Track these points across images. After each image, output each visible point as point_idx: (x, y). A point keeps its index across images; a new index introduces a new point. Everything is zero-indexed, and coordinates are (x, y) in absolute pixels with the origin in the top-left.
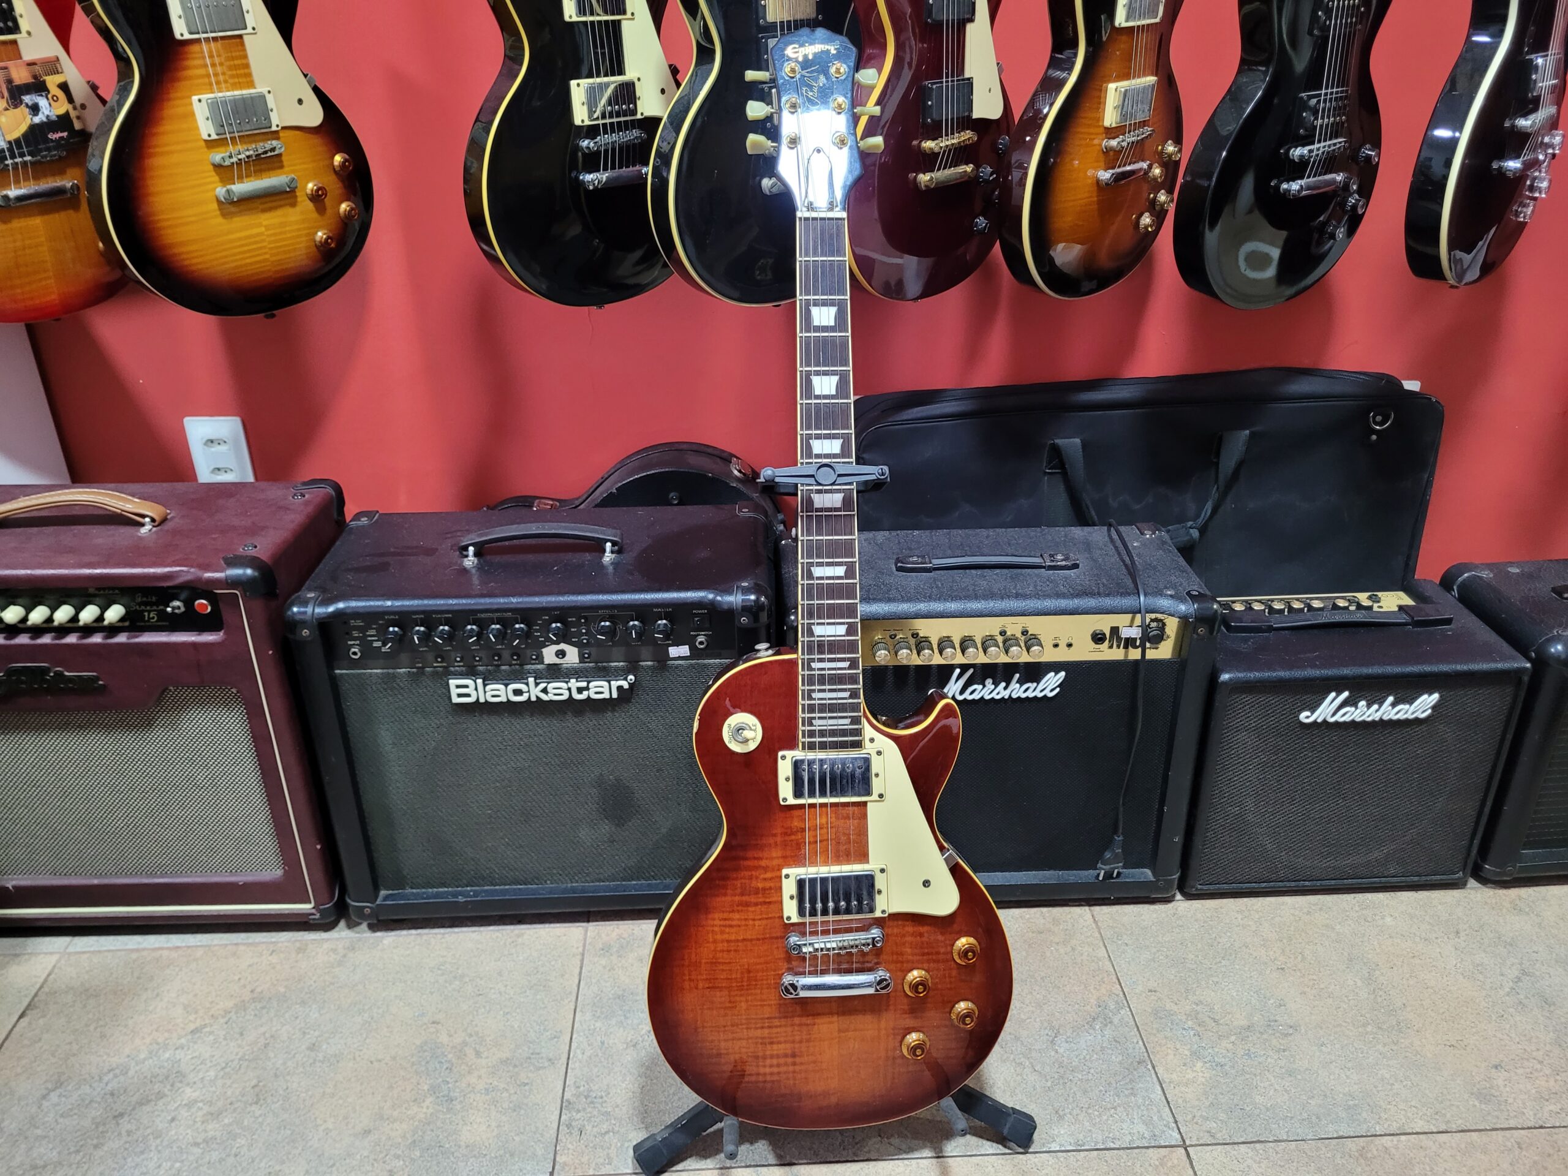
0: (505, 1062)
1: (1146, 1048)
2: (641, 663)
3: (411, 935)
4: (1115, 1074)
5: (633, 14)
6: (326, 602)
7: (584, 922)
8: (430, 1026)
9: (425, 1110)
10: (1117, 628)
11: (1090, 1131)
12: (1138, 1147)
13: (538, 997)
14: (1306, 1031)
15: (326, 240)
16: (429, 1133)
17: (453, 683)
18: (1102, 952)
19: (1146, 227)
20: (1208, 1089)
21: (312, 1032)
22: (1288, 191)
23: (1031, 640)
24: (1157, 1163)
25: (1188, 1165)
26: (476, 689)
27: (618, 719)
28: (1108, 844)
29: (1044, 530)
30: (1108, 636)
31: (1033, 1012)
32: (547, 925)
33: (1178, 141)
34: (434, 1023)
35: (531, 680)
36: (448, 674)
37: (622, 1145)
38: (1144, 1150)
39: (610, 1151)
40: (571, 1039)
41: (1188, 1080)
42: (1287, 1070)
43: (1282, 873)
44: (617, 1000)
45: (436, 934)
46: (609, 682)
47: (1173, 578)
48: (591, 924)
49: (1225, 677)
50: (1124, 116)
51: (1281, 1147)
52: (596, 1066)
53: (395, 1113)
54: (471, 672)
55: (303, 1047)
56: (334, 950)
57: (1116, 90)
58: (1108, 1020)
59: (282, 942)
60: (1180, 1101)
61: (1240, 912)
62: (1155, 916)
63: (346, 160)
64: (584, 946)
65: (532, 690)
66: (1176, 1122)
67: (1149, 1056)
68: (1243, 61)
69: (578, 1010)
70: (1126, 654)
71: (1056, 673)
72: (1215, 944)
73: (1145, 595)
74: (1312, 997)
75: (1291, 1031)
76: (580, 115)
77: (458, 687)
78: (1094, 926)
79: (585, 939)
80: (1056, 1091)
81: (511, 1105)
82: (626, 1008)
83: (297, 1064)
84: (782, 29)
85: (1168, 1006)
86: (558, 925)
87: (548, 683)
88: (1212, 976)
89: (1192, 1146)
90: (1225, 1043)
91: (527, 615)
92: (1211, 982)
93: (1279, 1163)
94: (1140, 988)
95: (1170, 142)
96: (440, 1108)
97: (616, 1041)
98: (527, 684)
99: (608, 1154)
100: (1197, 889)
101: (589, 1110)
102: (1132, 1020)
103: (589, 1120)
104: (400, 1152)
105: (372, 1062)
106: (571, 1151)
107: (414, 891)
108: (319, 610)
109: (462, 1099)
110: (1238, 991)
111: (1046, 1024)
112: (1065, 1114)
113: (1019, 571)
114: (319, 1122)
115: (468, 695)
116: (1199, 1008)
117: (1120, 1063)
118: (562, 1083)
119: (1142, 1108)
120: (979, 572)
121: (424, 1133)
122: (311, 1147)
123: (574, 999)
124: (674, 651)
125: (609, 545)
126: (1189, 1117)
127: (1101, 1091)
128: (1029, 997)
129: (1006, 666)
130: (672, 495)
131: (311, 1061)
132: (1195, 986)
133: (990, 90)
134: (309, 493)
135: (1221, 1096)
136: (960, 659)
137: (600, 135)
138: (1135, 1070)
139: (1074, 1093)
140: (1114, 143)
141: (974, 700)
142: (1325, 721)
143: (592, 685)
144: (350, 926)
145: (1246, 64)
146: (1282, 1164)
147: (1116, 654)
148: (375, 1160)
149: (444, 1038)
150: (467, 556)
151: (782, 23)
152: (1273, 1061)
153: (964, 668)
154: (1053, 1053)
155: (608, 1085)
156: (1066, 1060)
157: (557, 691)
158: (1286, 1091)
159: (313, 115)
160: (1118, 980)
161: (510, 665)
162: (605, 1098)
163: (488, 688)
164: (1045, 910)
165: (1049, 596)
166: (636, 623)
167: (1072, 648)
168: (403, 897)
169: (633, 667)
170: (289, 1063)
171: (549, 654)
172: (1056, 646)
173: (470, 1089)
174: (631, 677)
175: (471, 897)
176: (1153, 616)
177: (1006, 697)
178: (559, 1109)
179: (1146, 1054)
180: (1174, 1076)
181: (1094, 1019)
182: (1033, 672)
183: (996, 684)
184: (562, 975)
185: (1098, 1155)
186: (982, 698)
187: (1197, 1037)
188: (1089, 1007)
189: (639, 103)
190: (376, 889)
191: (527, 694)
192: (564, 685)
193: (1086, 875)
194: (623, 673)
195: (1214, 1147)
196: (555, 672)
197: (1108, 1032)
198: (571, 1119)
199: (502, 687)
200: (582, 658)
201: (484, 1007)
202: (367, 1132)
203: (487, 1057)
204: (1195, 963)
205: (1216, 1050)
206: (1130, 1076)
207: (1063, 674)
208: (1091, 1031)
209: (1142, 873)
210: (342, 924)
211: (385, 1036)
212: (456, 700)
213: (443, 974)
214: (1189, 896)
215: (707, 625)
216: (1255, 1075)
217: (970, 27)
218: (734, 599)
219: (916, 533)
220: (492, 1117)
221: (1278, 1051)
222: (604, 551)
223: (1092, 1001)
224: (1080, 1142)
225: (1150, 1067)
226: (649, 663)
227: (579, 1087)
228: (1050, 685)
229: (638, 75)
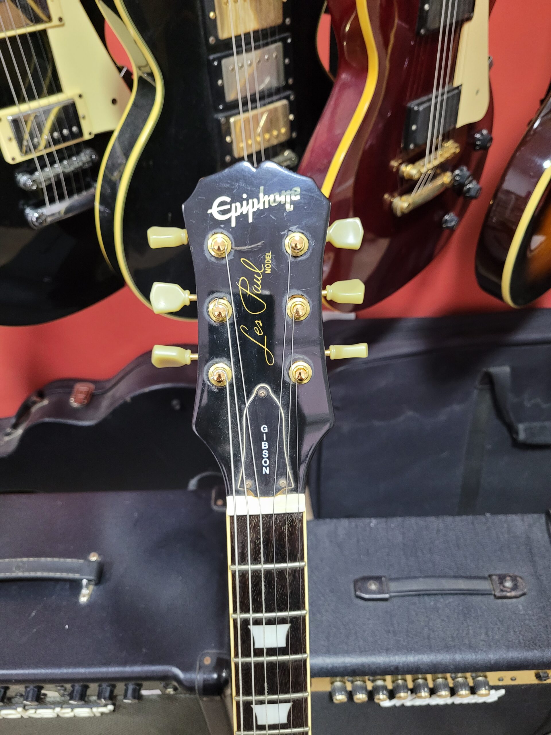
5: (60, 19)
46: (91, 709)
71: (497, 691)
84: (239, 46)
133: (477, 92)
137: (37, 169)
151: (238, 38)
167: (515, 681)
172: (501, 680)
189: (82, 122)
207: (503, 691)
217: (467, 28)
218: (195, 677)
229: (78, 92)
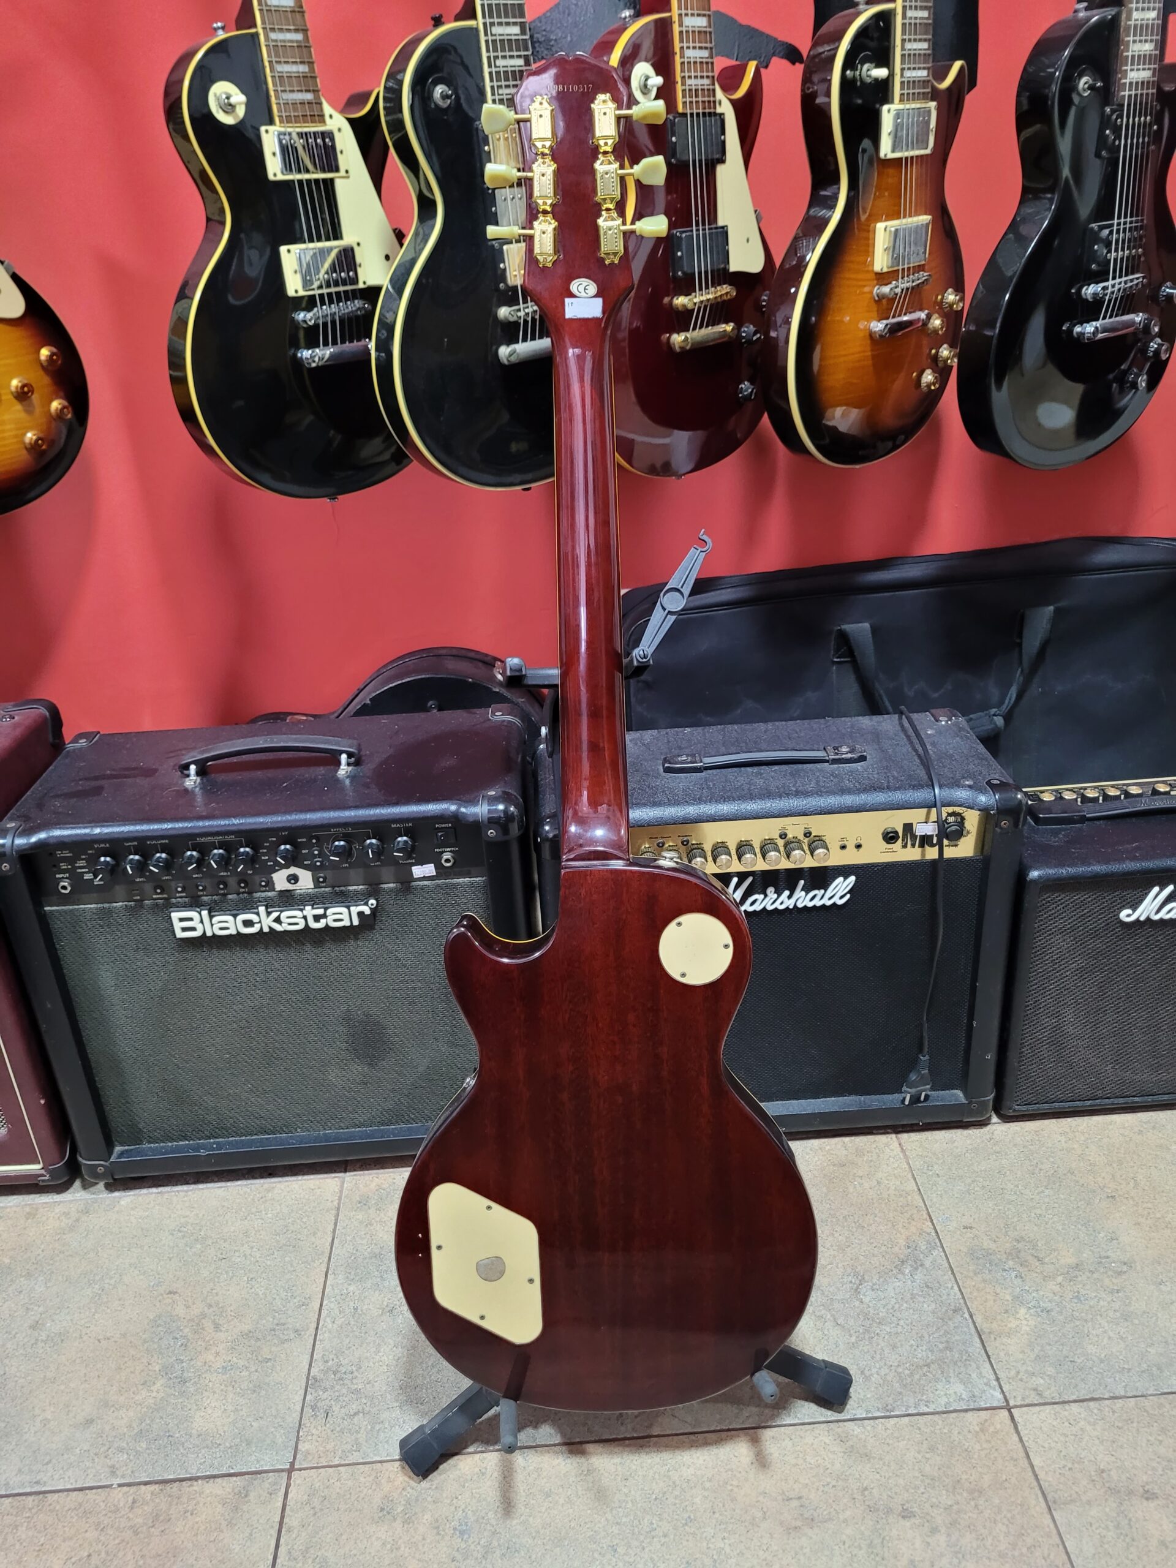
0: (247, 1335)
1: (962, 1293)
2: (383, 886)
3: (152, 1193)
4: (928, 1326)
5: (347, 172)
6: (28, 832)
7: (341, 1172)
8: (165, 1296)
9: (154, 1394)
10: (911, 825)
11: (900, 1393)
12: (955, 1411)
13: (287, 1259)
14: (1142, 1268)
15: (37, 441)
16: (158, 1421)
17: (175, 916)
18: (911, 1185)
19: (929, 385)
20: (1033, 1340)
21: (36, 1308)
22: (1082, 334)
23: (815, 843)
24: (977, 1429)
25: (1013, 1431)
26: (202, 922)
27: (362, 948)
28: (912, 1064)
29: (828, 721)
30: (901, 834)
31: (834, 1257)
32: (300, 1178)
33: (959, 288)
34: (170, 1293)
35: (262, 909)
36: (171, 905)
37: (373, 1428)
38: (962, 1414)
39: (359, 1435)
40: (321, 1305)
41: (1011, 1329)
42: (1122, 1314)
43: (1108, 1089)
44: (373, 1260)
45: (178, 1191)
46: (348, 907)
47: (971, 766)
48: (348, 1174)
49: (1034, 874)
50: (896, 260)
51: (1118, 1405)
52: (348, 1336)
53: (122, 1399)
54: (195, 903)
55: (26, 1325)
56: (66, 1214)
57: (885, 229)
58: (919, 1263)
59: (11, 1207)
60: (1002, 1354)
61: (1064, 1133)
62: (968, 1142)
63: (53, 354)
64: (340, 1198)
65: (263, 920)
66: (998, 1379)
67: (966, 1303)
68: (1025, 190)
69: (330, 1272)
70: (923, 854)
71: (846, 878)
72: (1037, 1171)
73: (941, 787)
74: (1148, 1229)
75: (1125, 1268)
76: (294, 286)
77: (181, 920)
78: (901, 1155)
79: (341, 1192)
80: (860, 1348)
81: (251, 1385)
82: (384, 1268)
83: (18, 1345)
85: (985, 1244)
86: (312, 1177)
87: (281, 911)
88: (1034, 1207)
89: (1016, 1407)
90: (1052, 1285)
91: (253, 837)
92: (1033, 1215)
93: (1117, 1424)
94: (954, 1224)
95: (950, 290)
96: (172, 1391)
97: (371, 1307)
98: (258, 914)
99: (357, 1439)
100: (1015, 1111)
101: (337, 1387)
102: (945, 1261)
103: (337, 1400)
104: (124, 1445)
105: (99, 1341)
106: (315, 1437)
107: (152, 1145)
108: (20, 841)
109: (196, 1379)
110: (1064, 1224)
111: (849, 1270)
112: (872, 1375)
113: (800, 766)
114: (37, 1411)
115: (193, 929)
116: (1020, 1246)
117: (933, 1312)
118: (308, 1357)
119: (959, 1364)
120: (755, 769)
121: (152, 1421)
122: (26, 1441)
123: (326, 1260)
124: (418, 871)
125: (344, 757)
126: (1013, 1373)
127: (912, 1346)
128: (830, 1238)
129: (789, 871)
130: (430, 703)
131: (33, 1341)
132: (1016, 1220)
133: (748, 240)
134: (18, 715)
135: (1048, 1347)
136: (736, 867)
137: (316, 306)
138: (950, 1319)
139: (882, 1349)
140: (886, 289)
141: (755, 911)
142: (1148, 919)
143: (329, 912)
144: (85, 1186)
145: (1029, 193)
146: (1120, 1425)
147: (912, 854)
148: (96, 1454)
149: (180, 1310)
150: (188, 776)
152: (1106, 1303)
153: (742, 876)
154: (857, 1303)
155: (360, 1358)
156: (872, 1311)
157: (292, 920)
158: (1122, 1338)
159: (14, 306)
160: (930, 1216)
161: (238, 894)
162: (356, 1374)
163: (215, 920)
164: (847, 1139)
165: (831, 793)
166: (374, 841)
167: (861, 850)
168: (140, 1153)
169: (374, 891)
170: (9, 1345)
171: (280, 880)
172: (843, 847)
173: (207, 1367)
174: (373, 902)
175: (214, 1149)
176: (950, 809)
177: (791, 907)
178: (304, 1387)
179: (962, 1301)
180: (995, 1325)
181: (903, 1262)
182: (820, 878)
183: (779, 893)
184: (314, 1234)
185: (910, 1421)
186: (764, 909)
187: (1019, 1280)
188: (896, 1249)
189: (359, 270)
190: (110, 1145)
191: (259, 925)
192: (298, 913)
193: (890, 1100)
194: (364, 898)
195: (1042, 1408)
196: (288, 899)
197: (919, 1276)
198: (317, 1400)
199: (230, 918)
200: (317, 883)
201: (227, 1272)
202: (89, 1422)
203: (227, 1331)
204: (1015, 1193)
205: (1041, 1293)
206: (945, 1327)
207: (852, 879)
208: (900, 1276)
209: (953, 1095)
210: (77, 1183)
211: (116, 1310)
212: (180, 934)
213: (184, 1237)
214: (1006, 1119)
215: (453, 841)
216: (1086, 1321)
217: (720, 170)
218: (480, 810)
219: (687, 730)
220: (230, 1400)
221: (1112, 1292)
222: (339, 763)
223: (901, 1241)
224: (889, 1407)
225: (967, 1315)
226: (392, 885)
227: (327, 1362)
228: (839, 890)
229: (357, 240)
